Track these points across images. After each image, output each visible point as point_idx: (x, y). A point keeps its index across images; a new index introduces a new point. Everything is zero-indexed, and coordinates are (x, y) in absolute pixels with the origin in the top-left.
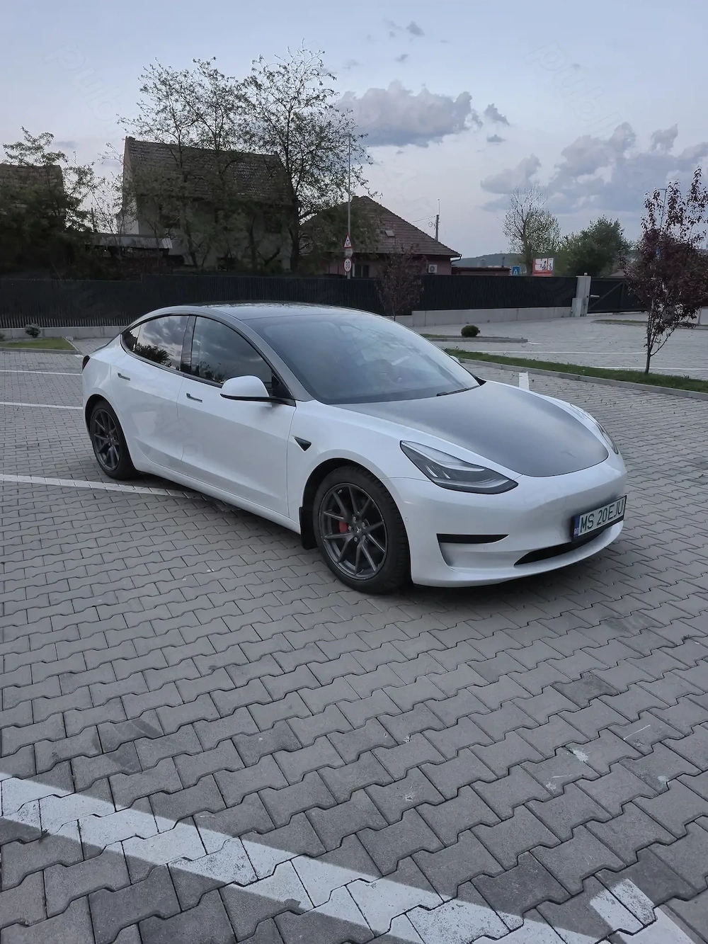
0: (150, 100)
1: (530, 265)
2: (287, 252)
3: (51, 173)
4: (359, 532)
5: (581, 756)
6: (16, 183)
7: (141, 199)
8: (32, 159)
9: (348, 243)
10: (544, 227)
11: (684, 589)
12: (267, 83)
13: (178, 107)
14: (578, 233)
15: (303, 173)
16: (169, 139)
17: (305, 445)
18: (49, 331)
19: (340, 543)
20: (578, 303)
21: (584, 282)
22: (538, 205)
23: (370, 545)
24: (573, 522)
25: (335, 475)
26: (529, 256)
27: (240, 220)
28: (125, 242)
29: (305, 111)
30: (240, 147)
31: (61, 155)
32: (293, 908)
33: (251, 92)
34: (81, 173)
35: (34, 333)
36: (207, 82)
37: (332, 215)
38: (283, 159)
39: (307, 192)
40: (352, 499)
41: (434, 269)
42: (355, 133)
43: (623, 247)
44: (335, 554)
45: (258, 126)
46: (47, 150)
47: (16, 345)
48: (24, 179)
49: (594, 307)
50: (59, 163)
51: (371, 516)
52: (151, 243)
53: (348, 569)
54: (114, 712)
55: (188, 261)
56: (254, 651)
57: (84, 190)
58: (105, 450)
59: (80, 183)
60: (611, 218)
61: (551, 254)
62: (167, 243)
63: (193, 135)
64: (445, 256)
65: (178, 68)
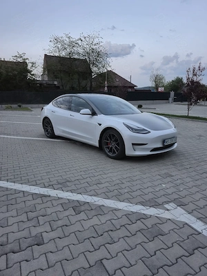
0: (52, 44)
1: (157, 89)
2: (89, 85)
3: (24, 64)
4: (113, 145)
5: (164, 186)
6: (15, 66)
7: (49, 71)
8: (19, 60)
9: (106, 83)
10: (161, 79)
11: (191, 159)
12: (84, 40)
13: (60, 46)
14: (171, 81)
15: (94, 64)
16: (57, 54)
17: (100, 125)
18: (24, 106)
19: (108, 148)
20: (170, 99)
21: (172, 93)
22: (159, 73)
23: (116, 148)
24: (164, 141)
25: (107, 131)
26: (157, 87)
27: (76, 76)
28: (44, 82)
29: (94, 47)
30: (76, 57)
31: (27, 59)
32: (103, 206)
33: (79, 42)
34: (33, 63)
35: (20, 106)
36: (67, 39)
37: (102, 75)
38: (88, 60)
39: (94, 69)
40: (112, 136)
41: (130, 90)
42: (108, 53)
43: (183, 84)
44: (107, 151)
45: (81, 51)
46: (24, 57)
47: (15, 109)
48: (17, 65)
49: (175, 100)
50: (27, 61)
51: (116, 141)
52: (51, 83)
53: (110, 154)
54: (60, 178)
55: (61, 88)
56: (90, 169)
57: (33, 68)
58: (47, 131)
59: (32, 66)
60: (180, 77)
61: (163, 86)
62: (56, 83)
63: (63, 54)
64: (133, 86)
65: (60, 36)
